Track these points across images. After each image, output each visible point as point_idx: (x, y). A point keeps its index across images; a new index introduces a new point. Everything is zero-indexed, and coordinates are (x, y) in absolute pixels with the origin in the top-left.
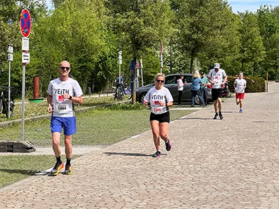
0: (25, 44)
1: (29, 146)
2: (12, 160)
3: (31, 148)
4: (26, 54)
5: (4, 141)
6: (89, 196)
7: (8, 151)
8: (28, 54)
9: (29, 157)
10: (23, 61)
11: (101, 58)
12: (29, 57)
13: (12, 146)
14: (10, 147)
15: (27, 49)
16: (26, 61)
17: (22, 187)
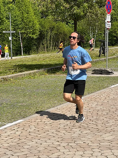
0: (108, 18)
1: (110, 71)
3: (111, 72)
4: (108, 24)
5: (98, 69)
7: (100, 74)
8: (110, 23)
9: (109, 77)
10: (107, 27)
12: (110, 25)
13: (102, 72)
14: (101, 72)
15: (110, 20)
16: (109, 27)
17: (100, 94)
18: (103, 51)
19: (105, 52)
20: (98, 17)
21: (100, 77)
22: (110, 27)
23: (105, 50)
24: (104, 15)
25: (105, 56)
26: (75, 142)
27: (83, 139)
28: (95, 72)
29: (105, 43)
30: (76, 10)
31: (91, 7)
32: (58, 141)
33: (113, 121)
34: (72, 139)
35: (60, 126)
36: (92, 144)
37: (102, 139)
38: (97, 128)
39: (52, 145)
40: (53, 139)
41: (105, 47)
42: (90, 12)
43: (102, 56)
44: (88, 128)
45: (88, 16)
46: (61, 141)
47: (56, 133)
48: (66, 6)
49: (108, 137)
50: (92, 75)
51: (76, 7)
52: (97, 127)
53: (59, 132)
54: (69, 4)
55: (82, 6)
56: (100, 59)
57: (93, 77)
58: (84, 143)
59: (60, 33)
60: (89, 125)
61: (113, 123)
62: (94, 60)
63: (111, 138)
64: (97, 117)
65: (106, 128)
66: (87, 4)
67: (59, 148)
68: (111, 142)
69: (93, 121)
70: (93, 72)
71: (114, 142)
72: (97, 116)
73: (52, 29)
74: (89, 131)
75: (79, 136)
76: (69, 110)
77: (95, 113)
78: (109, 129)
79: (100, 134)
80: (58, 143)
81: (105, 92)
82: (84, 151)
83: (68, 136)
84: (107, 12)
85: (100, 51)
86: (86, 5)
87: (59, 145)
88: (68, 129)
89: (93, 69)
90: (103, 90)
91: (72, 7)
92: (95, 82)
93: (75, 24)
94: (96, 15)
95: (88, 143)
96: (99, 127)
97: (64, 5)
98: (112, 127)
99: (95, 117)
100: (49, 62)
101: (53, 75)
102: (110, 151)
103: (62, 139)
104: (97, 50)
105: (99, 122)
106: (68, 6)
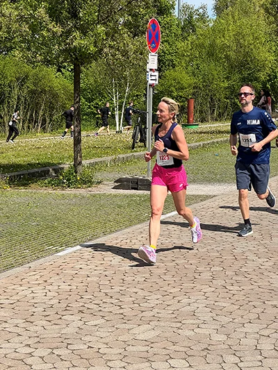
0: (153, 62)
2: (132, 200)
4: (153, 74)
5: (128, 176)
6: (205, 250)
7: (133, 189)
8: (157, 73)
10: (150, 82)
11: (269, 76)
12: (157, 77)
13: (137, 183)
14: (135, 184)
15: (155, 67)
16: (154, 82)
17: (130, 235)
18: (141, 135)
19: (146, 138)
20: (128, 58)
21: (132, 196)
22: (157, 82)
23: (146, 134)
24: (142, 53)
25: (145, 146)
26: (69, 346)
27: (88, 338)
28: (122, 184)
29: (146, 118)
30: (78, 40)
31: (112, 34)
32: (29, 345)
33: (159, 296)
34: (60, 340)
35: (35, 310)
36: (107, 351)
37: (132, 338)
38: (122, 314)
39: (14, 355)
40: (17, 339)
41: (145, 127)
42: (111, 47)
43: (139, 147)
44: (101, 313)
45: (107, 55)
46: (36, 346)
47: (24, 325)
48: (55, 30)
49: (145, 333)
50: (113, 190)
51: (77, 34)
52: (121, 311)
53: (32, 322)
54: (62, 24)
55: (92, 30)
56: (135, 154)
57: (115, 196)
58: (89, 347)
59: (43, 91)
60: (104, 305)
61: (158, 302)
62: (121, 156)
63: (150, 335)
64: (121, 288)
65: (142, 312)
66: (103, 28)
67: (29, 361)
68: (152, 345)
69: (111, 297)
70: (116, 184)
71: (159, 344)
72: (122, 285)
73: (23, 80)
74: (103, 321)
75: (80, 332)
76: (57, 271)
77: (118, 277)
78: (148, 314)
79: (127, 326)
80: (29, 350)
81: (142, 230)
82: (89, 365)
83: (52, 331)
84: (149, 47)
85: (134, 137)
86: (101, 29)
87: (30, 354)
88: (53, 317)
89: (118, 176)
90: (139, 226)
91: (69, 32)
92: (120, 207)
93: (77, 72)
94: (125, 54)
95: (99, 349)
96: (127, 311)
97: (50, 26)
98: (156, 310)
99: (117, 289)
100: (14, 160)
101: (22, 190)
102: (147, 364)
103: (38, 339)
104: (127, 133)
105: (127, 299)
106: (58, 29)
